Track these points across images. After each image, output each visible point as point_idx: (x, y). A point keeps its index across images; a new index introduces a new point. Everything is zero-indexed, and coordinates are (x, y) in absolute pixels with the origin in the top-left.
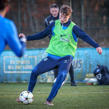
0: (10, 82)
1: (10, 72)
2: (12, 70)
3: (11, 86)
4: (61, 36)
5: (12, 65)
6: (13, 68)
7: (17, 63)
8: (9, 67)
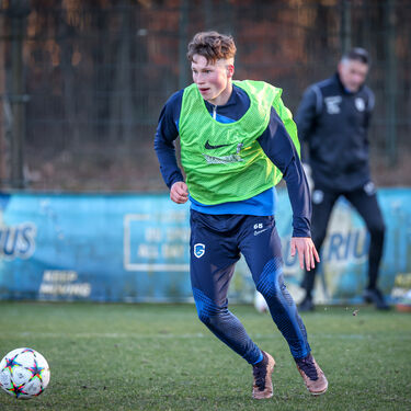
0: (148, 299)
1: (144, 268)
2: (152, 261)
3: (146, 315)
4: (208, 146)
5: (153, 243)
6: (155, 254)
7: (169, 238)
8: (144, 252)
